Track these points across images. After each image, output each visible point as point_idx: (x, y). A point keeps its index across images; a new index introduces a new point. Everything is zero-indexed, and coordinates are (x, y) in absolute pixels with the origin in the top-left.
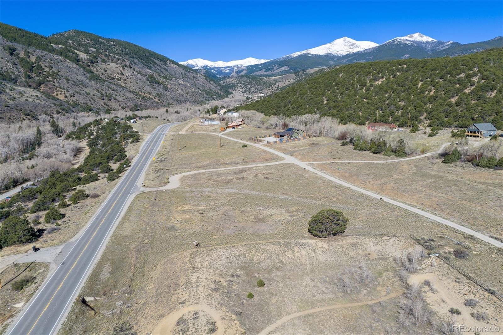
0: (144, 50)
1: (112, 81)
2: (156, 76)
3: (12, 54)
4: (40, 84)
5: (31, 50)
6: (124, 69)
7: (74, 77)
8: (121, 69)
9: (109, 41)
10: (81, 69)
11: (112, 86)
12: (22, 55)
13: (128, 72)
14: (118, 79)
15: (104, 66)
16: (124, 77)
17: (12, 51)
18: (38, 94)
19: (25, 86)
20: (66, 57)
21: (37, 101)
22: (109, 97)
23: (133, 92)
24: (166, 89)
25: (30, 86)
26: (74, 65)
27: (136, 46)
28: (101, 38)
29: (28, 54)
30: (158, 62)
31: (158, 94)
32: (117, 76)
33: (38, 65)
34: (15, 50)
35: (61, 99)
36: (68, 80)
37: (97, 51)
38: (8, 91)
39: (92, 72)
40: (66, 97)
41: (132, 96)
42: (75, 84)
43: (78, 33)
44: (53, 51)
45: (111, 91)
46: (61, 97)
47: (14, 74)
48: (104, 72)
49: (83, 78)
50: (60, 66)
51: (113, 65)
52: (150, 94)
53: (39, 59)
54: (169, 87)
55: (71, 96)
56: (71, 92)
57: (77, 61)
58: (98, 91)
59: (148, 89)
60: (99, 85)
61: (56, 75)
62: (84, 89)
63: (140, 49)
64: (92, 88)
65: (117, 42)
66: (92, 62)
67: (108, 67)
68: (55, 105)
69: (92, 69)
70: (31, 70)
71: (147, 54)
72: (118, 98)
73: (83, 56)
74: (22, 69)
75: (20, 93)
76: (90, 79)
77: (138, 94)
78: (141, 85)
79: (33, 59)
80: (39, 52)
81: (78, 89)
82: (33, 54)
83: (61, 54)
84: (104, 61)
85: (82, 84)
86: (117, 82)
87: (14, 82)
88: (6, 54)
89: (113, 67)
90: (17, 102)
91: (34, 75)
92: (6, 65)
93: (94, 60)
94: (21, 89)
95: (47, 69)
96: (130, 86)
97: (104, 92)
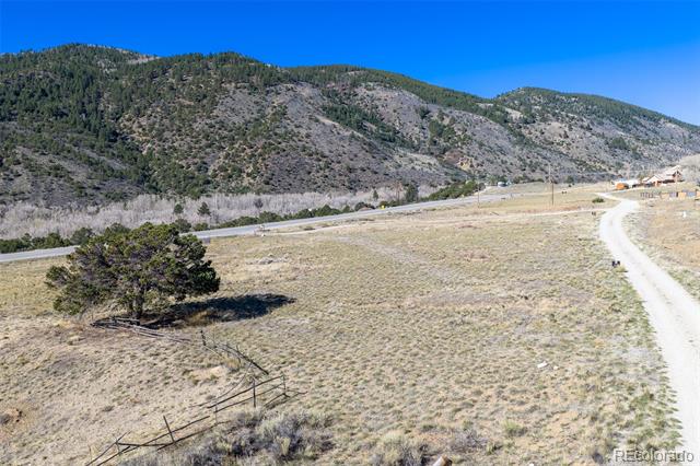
0: (623, 105)
1: (549, 147)
2: (628, 139)
3: (423, 117)
4: (445, 151)
5: (447, 112)
6: (571, 129)
7: (493, 142)
8: (567, 129)
9: (569, 96)
10: (507, 132)
11: (544, 153)
12: (435, 118)
13: (576, 134)
14: (558, 144)
15: (543, 125)
16: (568, 140)
17: (425, 114)
18: (433, 161)
19: (424, 154)
20: (491, 116)
21: (425, 170)
22: (534, 167)
23: (575, 161)
24: (638, 156)
25: (432, 154)
26: (497, 127)
27: (611, 100)
28: (559, 93)
29: (442, 116)
30: (643, 121)
32: (558, 139)
33: (450, 128)
34: (428, 112)
35: (465, 169)
36: (481, 145)
37: (543, 109)
38: (396, 157)
39: (521, 135)
40: (472, 166)
41: (574, 165)
42: (491, 150)
43: (529, 90)
44: (476, 111)
45: (540, 159)
47: (418, 139)
48: (538, 134)
49: (505, 143)
50: (477, 128)
51: (556, 124)
52: (603, 162)
53: (453, 121)
54: (645, 154)
55: (478, 165)
56: (480, 161)
57: (505, 121)
58: (520, 159)
59: (604, 156)
60: (525, 151)
61: (466, 140)
62: (502, 156)
63: (616, 103)
64: (513, 155)
65: (580, 98)
66: (526, 122)
67: (548, 128)
68: (446, 174)
69: (523, 130)
70: (440, 135)
71: (627, 111)
72: (547, 169)
73: (515, 115)
74: (429, 134)
75: (411, 160)
76: (514, 144)
77: (583, 163)
78: (592, 150)
79: (446, 121)
80: (456, 113)
81: (491, 157)
82: (448, 116)
83: (485, 114)
84: (544, 120)
85: (501, 151)
86: (555, 147)
87: (416, 149)
88: (416, 117)
89: (555, 127)
90: (400, 170)
91: (442, 141)
92: (413, 130)
93: (529, 119)
94: (415, 155)
95: (460, 133)
96: (574, 152)
97: (528, 161)
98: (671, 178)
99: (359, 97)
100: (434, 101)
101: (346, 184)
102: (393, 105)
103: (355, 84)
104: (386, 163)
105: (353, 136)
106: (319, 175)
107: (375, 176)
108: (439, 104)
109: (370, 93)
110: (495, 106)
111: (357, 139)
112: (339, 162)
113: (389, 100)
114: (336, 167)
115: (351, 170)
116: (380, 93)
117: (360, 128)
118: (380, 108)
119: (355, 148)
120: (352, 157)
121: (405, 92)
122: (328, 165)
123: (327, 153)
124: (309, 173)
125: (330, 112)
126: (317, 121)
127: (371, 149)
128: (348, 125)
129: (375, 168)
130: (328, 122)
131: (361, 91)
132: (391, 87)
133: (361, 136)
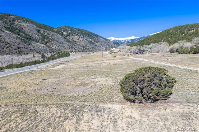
0: (90, 33)
1: (75, 42)
2: (93, 41)
3: (38, 32)
4: (47, 43)
5: (45, 31)
6: (80, 38)
7: (60, 41)
9: (77, 29)
10: (63, 38)
11: (74, 44)
12: (42, 33)
13: (81, 39)
14: (77, 42)
15: (72, 37)
16: (79, 41)
17: (39, 31)
18: (44, 46)
19: (41, 43)
20: (58, 33)
21: (43, 48)
22: (72, 48)
23: (82, 46)
24: (96, 46)
25: (43, 43)
26: (61, 36)
28: (74, 28)
29: (44, 32)
30: (95, 37)
31: (92, 47)
32: (77, 41)
33: (47, 36)
34: (40, 31)
35: (53, 48)
36: (57, 41)
38: (33, 44)
39: (67, 39)
40: (55, 47)
41: (82, 48)
42: (60, 43)
43: (66, 27)
44: (54, 31)
45: (73, 46)
46: (54, 47)
47: (38, 39)
48: (72, 39)
49: (63, 41)
50: (55, 36)
52: (89, 47)
53: (48, 34)
54: (97, 45)
55: (57, 47)
56: (58, 46)
57: (62, 35)
58: (68, 46)
59: (89, 45)
60: (69, 43)
61: (53, 40)
62: (63, 45)
63: (88, 32)
64: (66, 44)
65: (80, 30)
67: (74, 37)
68: (49, 49)
70: (44, 38)
71: (91, 34)
72: (76, 48)
73: (65, 33)
74: (41, 38)
75: (37, 45)
76: (66, 41)
77: (84, 47)
78: (85, 44)
79: (46, 34)
80: (48, 32)
81: (61, 45)
82: (46, 32)
83: (57, 32)
84: (73, 35)
85: (63, 43)
86: (76, 43)
87: (38, 42)
88: (36, 32)
89: (76, 37)
90: (35, 48)
91: (45, 40)
92: (36, 36)
93: (69, 35)
94: (38, 44)
95: (50, 38)
96: (81, 44)
97: (70, 46)
98: (119, 51)
99: (16, 25)
100: (41, 28)
101: (17, 52)
102: (28, 28)
103: (14, 20)
104: (30, 46)
105: (17, 37)
106: (7, 49)
107: (27, 50)
108: (42, 28)
109: (19, 23)
110: (59, 30)
111: (19, 38)
112: (14, 45)
113: (26, 26)
114: (13, 47)
115: (18, 48)
116: (23, 24)
117: (19, 34)
118: (24, 28)
119: (19, 41)
120: (18, 43)
121: (31, 24)
122: (10, 46)
123: (9, 42)
124: (3, 49)
125: (7, 29)
126: (4, 31)
127: (24, 41)
128: (15, 33)
129: (26, 47)
130: (8, 32)
131: (16, 23)
132: (26, 22)
133: (20, 37)
